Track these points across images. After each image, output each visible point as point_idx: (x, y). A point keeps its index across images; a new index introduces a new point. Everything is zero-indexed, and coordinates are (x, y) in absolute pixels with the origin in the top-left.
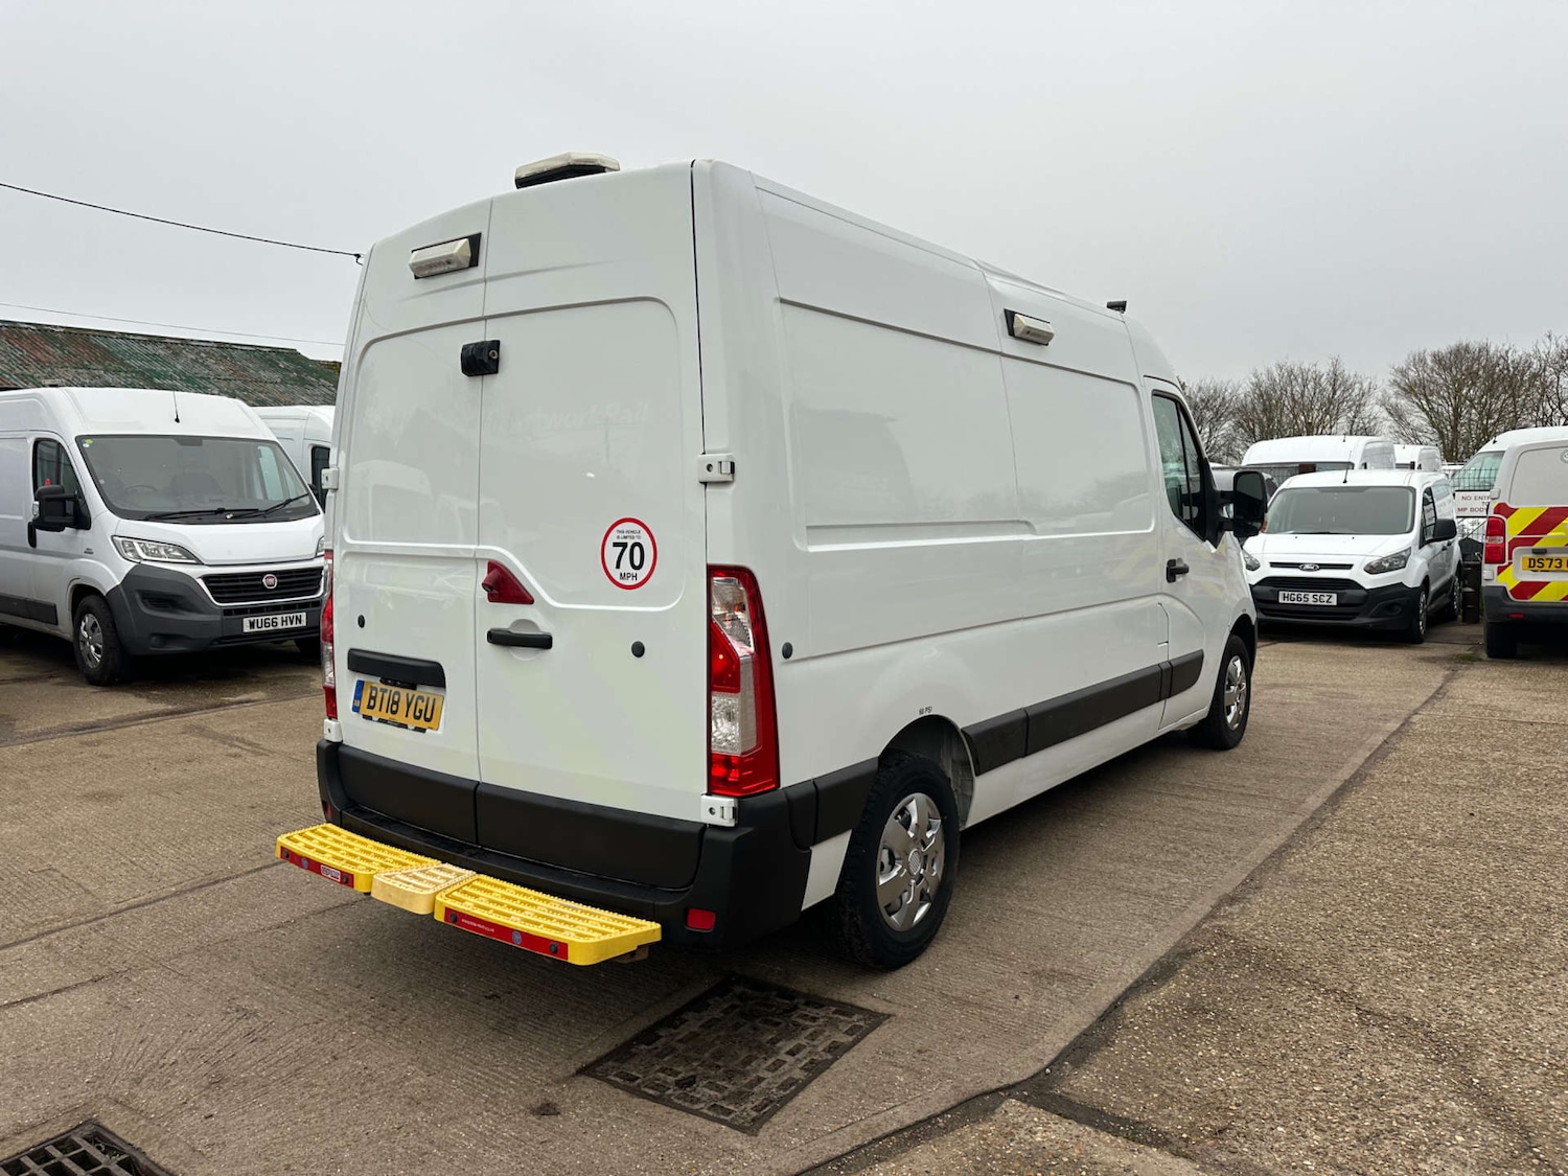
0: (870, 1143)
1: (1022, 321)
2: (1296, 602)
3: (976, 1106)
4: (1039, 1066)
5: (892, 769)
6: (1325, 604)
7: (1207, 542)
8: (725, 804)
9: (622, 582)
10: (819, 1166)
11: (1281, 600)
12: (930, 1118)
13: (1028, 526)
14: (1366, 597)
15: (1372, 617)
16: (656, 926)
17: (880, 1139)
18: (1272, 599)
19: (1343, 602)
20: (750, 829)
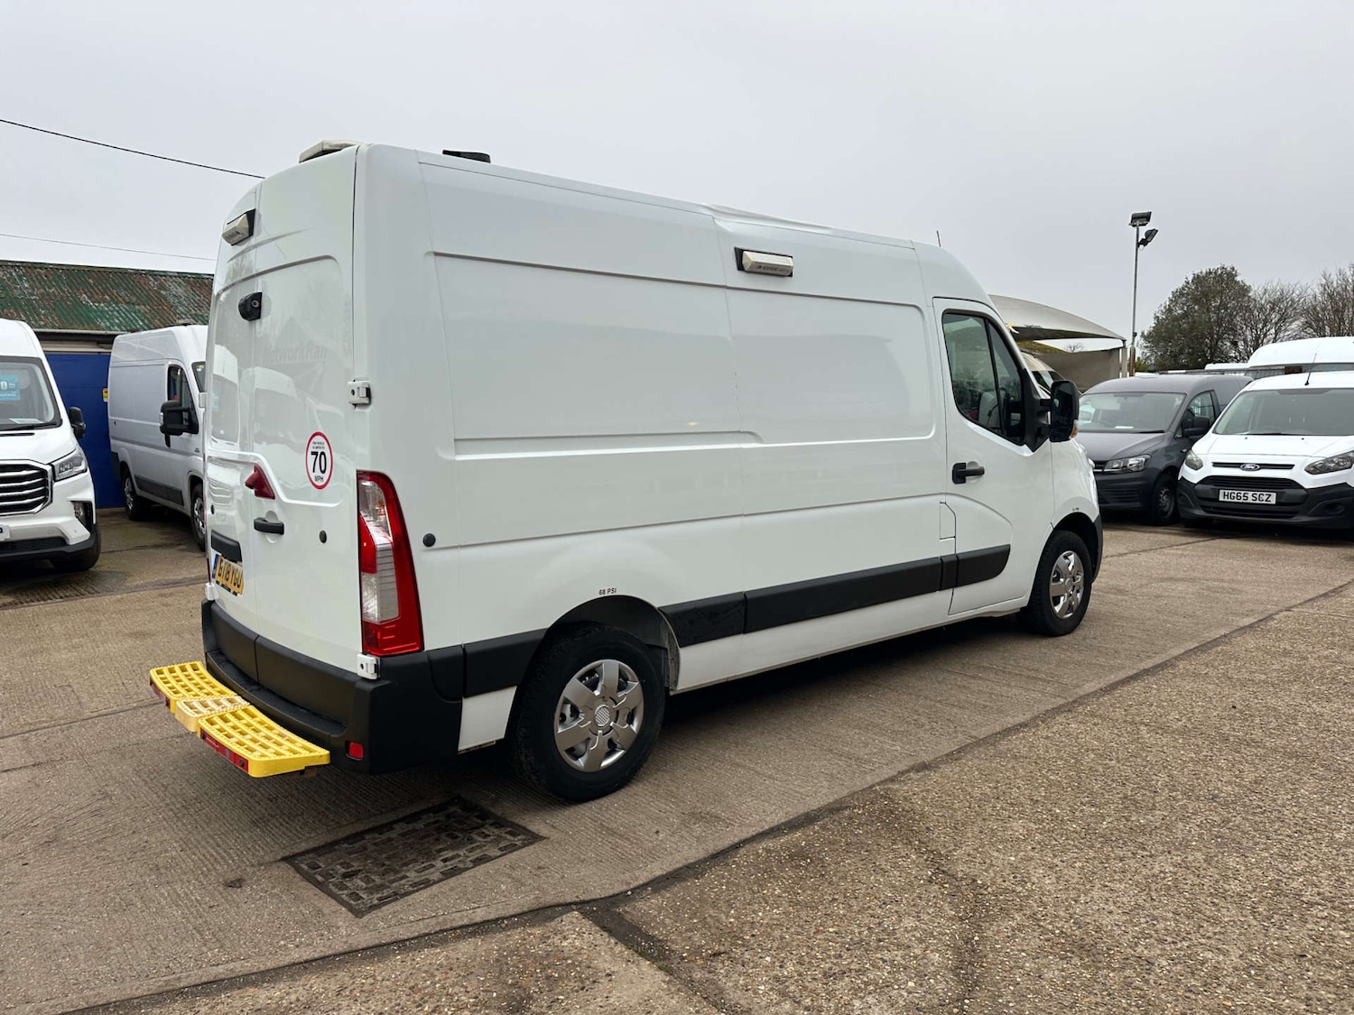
0: (435, 933)
1: (750, 257)
2: (1235, 500)
3: (542, 913)
4: (625, 888)
5: (576, 639)
6: (1264, 502)
7: (1025, 446)
8: (370, 660)
9: (315, 483)
10: (385, 945)
11: (1221, 499)
12: (497, 919)
13: (753, 435)
14: (1306, 497)
15: (1310, 516)
16: (325, 752)
17: (446, 930)
18: (1212, 497)
19: (1283, 500)
20: (388, 682)
